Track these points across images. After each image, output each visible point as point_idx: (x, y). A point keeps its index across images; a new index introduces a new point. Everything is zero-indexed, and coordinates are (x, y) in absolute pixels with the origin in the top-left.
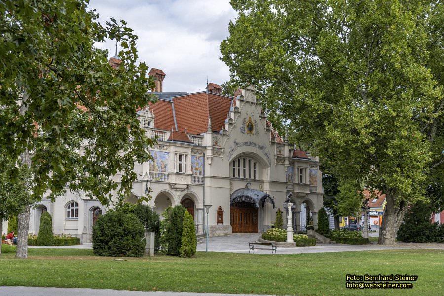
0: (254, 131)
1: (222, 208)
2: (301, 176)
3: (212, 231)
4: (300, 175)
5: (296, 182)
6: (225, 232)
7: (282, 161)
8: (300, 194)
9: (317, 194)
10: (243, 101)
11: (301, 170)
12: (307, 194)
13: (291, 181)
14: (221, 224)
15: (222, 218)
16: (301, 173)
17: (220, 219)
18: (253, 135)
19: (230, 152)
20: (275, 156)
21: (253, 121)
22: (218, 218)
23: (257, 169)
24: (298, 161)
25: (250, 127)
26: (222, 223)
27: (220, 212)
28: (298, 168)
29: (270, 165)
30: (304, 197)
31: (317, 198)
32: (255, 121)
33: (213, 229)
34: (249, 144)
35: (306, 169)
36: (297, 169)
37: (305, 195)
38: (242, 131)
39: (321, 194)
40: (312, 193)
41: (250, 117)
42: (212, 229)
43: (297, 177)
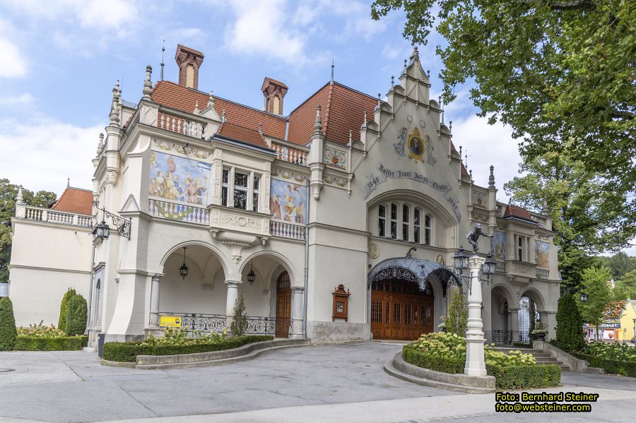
0: (425, 155)
1: (346, 290)
2: (520, 250)
3: (320, 334)
4: (518, 247)
5: (512, 257)
6: (351, 336)
7: (484, 218)
8: (518, 279)
9: (549, 282)
10: (402, 96)
11: (520, 239)
12: (531, 280)
13: (502, 257)
14: (344, 321)
15: (346, 309)
16: (520, 245)
17: (340, 310)
18: (423, 162)
19: (370, 185)
20: (468, 206)
21: (422, 137)
22: (335, 308)
23: (432, 228)
24: (516, 225)
25: (416, 146)
26: (346, 319)
27: (341, 297)
28: (515, 236)
29: (459, 221)
30: (526, 284)
31: (550, 288)
32: (428, 137)
33: (322, 329)
34: (413, 176)
35: (528, 239)
36: (512, 237)
37: (527, 281)
38: (399, 149)
39: (556, 282)
40: (539, 280)
41: (416, 129)
42: (319, 330)
43: (513, 249)
